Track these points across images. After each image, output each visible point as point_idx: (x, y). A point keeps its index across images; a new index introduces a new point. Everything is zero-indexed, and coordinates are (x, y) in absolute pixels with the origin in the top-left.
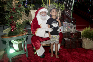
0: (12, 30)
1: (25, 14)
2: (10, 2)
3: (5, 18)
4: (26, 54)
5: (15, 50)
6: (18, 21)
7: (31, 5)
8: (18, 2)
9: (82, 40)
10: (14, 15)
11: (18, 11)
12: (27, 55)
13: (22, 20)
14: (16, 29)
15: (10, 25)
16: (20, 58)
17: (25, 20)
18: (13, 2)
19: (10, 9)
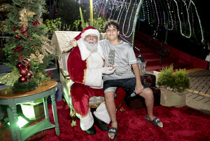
0: (23, 79)
1: (49, 40)
2: (13, 14)
3: (4, 49)
4: (54, 128)
5: (27, 119)
6: (33, 56)
7: (55, 21)
8: (34, 14)
9: (159, 91)
10: (23, 44)
11: (35, 35)
12: (57, 130)
13: (41, 53)
14: (31, 75)
15: (17, 67)
16: (41, 138)
17: (49, 53)
18: (22, 15)
19: (15, 29)
